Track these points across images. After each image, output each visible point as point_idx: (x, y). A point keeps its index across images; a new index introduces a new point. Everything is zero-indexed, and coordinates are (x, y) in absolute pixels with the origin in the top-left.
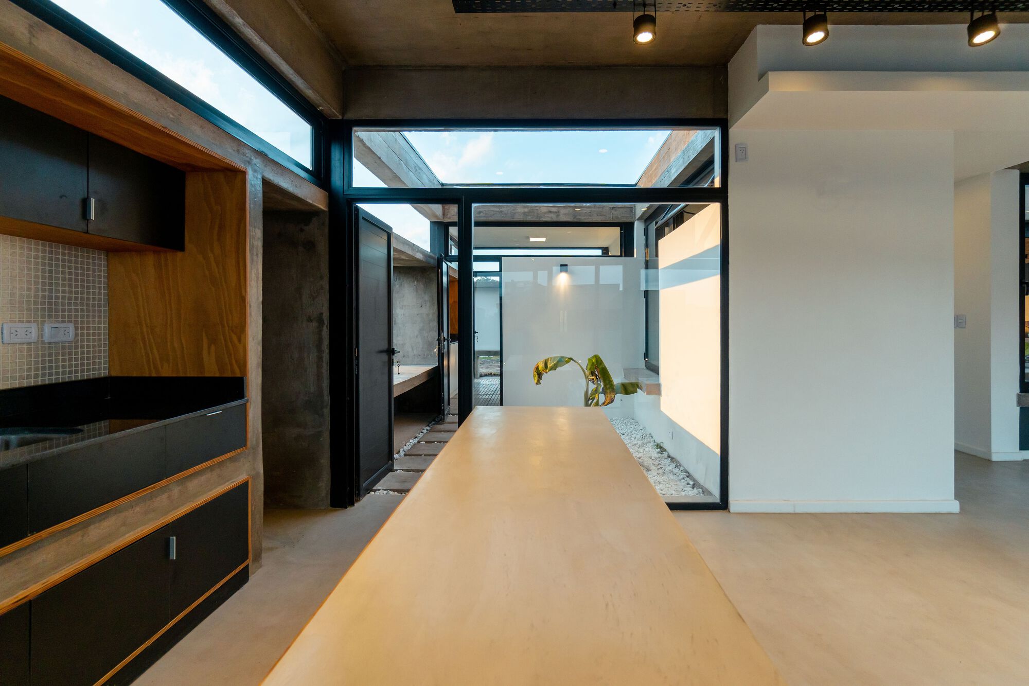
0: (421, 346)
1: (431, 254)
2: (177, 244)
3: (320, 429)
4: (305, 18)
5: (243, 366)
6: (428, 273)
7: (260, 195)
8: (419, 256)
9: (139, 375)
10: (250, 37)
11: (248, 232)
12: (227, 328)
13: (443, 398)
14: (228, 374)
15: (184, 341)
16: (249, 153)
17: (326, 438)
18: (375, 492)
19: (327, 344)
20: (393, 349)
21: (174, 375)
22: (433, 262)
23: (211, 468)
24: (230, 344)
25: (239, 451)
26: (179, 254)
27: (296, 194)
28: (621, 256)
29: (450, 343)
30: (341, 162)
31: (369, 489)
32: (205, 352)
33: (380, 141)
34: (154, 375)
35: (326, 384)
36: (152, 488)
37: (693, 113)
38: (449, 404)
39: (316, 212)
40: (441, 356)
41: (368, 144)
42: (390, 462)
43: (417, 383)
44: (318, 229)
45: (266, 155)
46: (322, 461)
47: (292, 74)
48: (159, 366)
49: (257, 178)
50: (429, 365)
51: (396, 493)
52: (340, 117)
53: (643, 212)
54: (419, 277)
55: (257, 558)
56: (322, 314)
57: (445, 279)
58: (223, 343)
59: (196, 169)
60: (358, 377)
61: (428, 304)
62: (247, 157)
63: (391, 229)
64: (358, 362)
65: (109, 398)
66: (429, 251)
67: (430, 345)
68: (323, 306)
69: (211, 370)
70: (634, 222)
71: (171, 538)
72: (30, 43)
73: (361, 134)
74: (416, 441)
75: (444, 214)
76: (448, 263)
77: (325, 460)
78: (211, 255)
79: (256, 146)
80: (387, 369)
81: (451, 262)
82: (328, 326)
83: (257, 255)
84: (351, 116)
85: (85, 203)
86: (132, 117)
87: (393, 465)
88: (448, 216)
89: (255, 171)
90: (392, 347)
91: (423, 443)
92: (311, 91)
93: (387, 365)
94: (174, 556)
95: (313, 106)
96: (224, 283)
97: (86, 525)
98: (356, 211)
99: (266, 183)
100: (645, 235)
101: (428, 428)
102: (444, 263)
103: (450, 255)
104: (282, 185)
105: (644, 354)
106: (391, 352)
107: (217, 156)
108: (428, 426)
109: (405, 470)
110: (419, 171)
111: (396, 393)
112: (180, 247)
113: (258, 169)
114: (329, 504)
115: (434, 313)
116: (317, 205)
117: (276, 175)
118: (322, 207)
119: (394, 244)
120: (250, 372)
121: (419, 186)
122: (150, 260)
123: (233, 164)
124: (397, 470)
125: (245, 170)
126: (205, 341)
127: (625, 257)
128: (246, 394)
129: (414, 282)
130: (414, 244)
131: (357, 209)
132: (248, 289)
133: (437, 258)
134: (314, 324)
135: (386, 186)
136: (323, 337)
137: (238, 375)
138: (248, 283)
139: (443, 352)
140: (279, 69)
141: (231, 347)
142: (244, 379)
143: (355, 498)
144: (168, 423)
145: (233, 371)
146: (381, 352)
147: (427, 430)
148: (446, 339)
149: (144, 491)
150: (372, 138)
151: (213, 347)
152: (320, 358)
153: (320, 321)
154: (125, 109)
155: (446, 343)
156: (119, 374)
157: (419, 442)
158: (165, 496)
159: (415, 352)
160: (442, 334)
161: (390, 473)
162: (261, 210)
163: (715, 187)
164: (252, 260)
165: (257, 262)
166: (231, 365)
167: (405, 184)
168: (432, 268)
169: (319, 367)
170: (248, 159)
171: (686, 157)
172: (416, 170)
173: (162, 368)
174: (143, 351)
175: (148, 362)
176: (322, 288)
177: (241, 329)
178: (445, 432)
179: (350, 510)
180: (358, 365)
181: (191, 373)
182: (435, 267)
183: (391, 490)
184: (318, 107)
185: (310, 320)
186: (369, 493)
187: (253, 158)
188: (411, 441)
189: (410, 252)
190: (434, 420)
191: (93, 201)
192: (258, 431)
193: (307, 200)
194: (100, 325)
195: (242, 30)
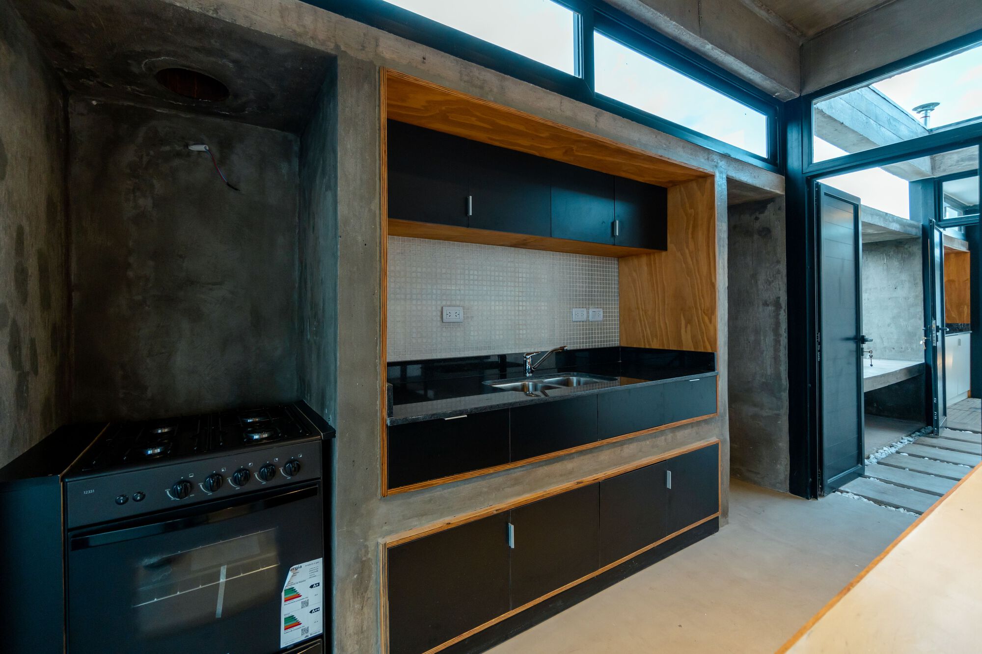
0: (895, 337)
1: (912, 222)
2: (661, 245)
3: (778, 412)
4: (762, 13)
5: (713, 342)
6: (906, 246)
7: (725, 193)
8: (895, 227)
9: (638, 346)
10: (716, 56)
11: (716, 226)
12: (700, 311)
13: (937, 404)
14: (701, 350)
15: (667, 322)
16: (716, 158)
17: (784, 423)
18: (841, 493)
19: (785, 328)
20: (863, 336)
21: (661, 348)
22: (917, 232)
23: (692, 425)
24: (702, 324)
25: (712, 415)
26: (664, 253)
27: (754, 185)
29: (945, 335)
30: (799, 142)
31: (834, 489)
32: (683, 330)
33: (842, 105)
34: (647, 347)
35: (784, 369)
36: (657, 429)
38: (945, 414)
39: (771, 198)
40: (931, 351)
41: (828, 112)
42: (860, 465)
43: (893, 381)
44: (774, 214)
45: (729, 156)
46: (780, 444)
47: (751, 73)
48: (651, 340)
49: (722, 178)
50: (910, 360)
51: (871, 502)
52: (798, 95)
54: (892, 253)
55: (725, 514)
56: (779, 298)
57: (937, 252)
58: (697, 323)
59: (675, 183)
60: (820, 363)
61: (907, 285)
62: (715, 162)
63: (858, 199)
64: (821, 348)
65: (620, 361)
66: (909, 218)
67: (911, 336)
68: (780, 290)
69: (688, 346)
71: (668, 471)
72: (596, 126)
73: (821, 105)
74: (893, 450)
75: (933, 168)
76: (941, 230)
77: (783, 444)
78: (687, 251)
79: (722, 150)
80: (854, 360)
81: (944, 228)
82: (786, 311)
83: (723, 246)
84: (810, 89)
85: (613, 224)
86: (643, 155)
87: (863, 469)
88: (942, 168)
89: (721, 172)
90: (861, 335)
91: (904, 454)
92: (768, 82)
93: (855, 354)
94: (669, 486)
95: (769, 95)
96: (697, 274)
97: (622, 444)
98: (818, 188)
99: (730, 181)
101: (911, 439)
102: (935, 231)
103: (944, 219)
104: (742, 179)
106: (860, 339)
107: (694, 168)
108: (910, 436)
109: (881, 480)
110: (894, 123)
111: (866, 388)
112: (665, 248)
113: (723, 170)
114: (788, 489)
115: (917, 296)
116: (774, 191)
117: (737, 171)
118: (778, 192)
119: (862, 218)
120: (719, 349)
121: (896, 140)
122: (644, 260)
123: (705, 171)
124: (869, 477)
125: (714, 174)
126: (683, 322)
128: (716, 367)
129: (883, 259)
130: (886, 214)
131: (818, 186)
132: (717, 276)
133: (921, 227)
134: (771, 308)
135: (847, 154)
136: (781, 321)
137: (710, 351)
138: (717, 271)
139: (934, 345)
140: (740, 74)
141: (703, 326)
142: (715, 354)
143: (819, 493)
144: (665, 382)
145: (705, 347)
146: (848, 339)
147: (908, 441)
148: (940, 329)
149: (652, 430)
150: (833, 104)
151: (689, 327)
152: (777, 342)
153: (777, 304)
154: (639, 151)
155: (939, 334)
156: (626, 346)
157: (898, 452)
158: (663, 438)
159: (886, 344)
160: (934, 322)
161: (860, 478)
162: (726, 205)
164: (720, 251)
165: (723, 252)
166: (704, 342)
167: (874, 144)
168: (912, 240)
169: (776, 350)
170: (716, 164)
172: (890, 123)
173: (653, 342)
174: (640, 328)
175: (643, 336)
176: (779, 272)
177: (711, 311)
178: (940, 448)
179: (812, 502)
180: (820, 351)
181: (673, 347)
182: (918, 238)
183: (865, 497)
184: (774, 94)
185: (766, 304)
186: (834, 492)
187: (719, 162)
188: (885, 449)
189: (881, 223)
190: (919, 431)
191: (617, 222)
192: (725, 402)
193: (765, 188)
194: (615, 309)
195: (710, 54)
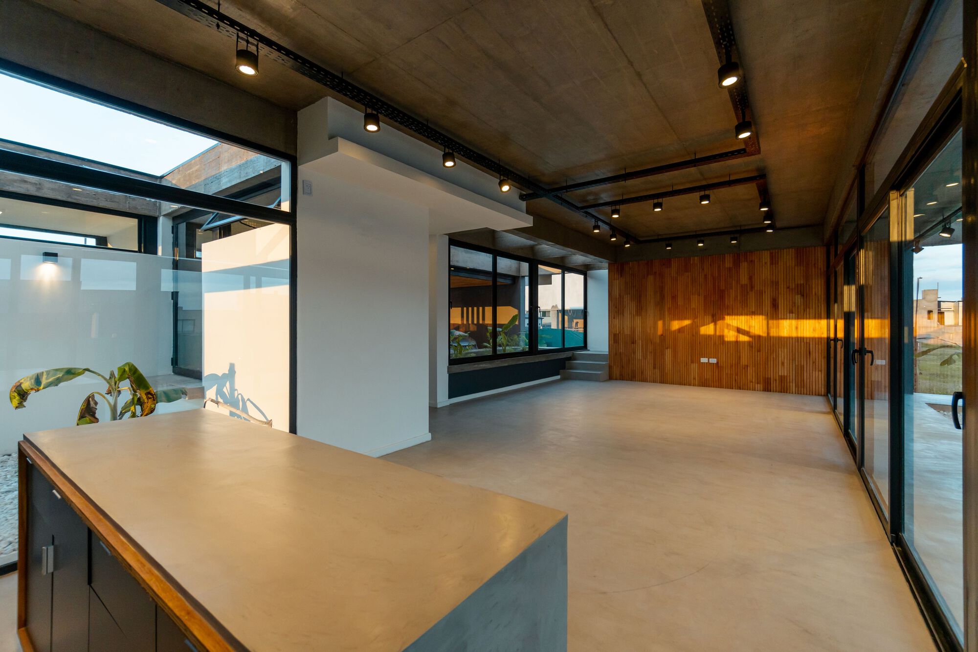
28: (140, 251)
37: (268, 143)
53: (172, 209)
70: (159, 217)
100: (173, 233)
105: (172, 359)
127: (145, 252)
163: (282, 210)
171: (243, 174)
